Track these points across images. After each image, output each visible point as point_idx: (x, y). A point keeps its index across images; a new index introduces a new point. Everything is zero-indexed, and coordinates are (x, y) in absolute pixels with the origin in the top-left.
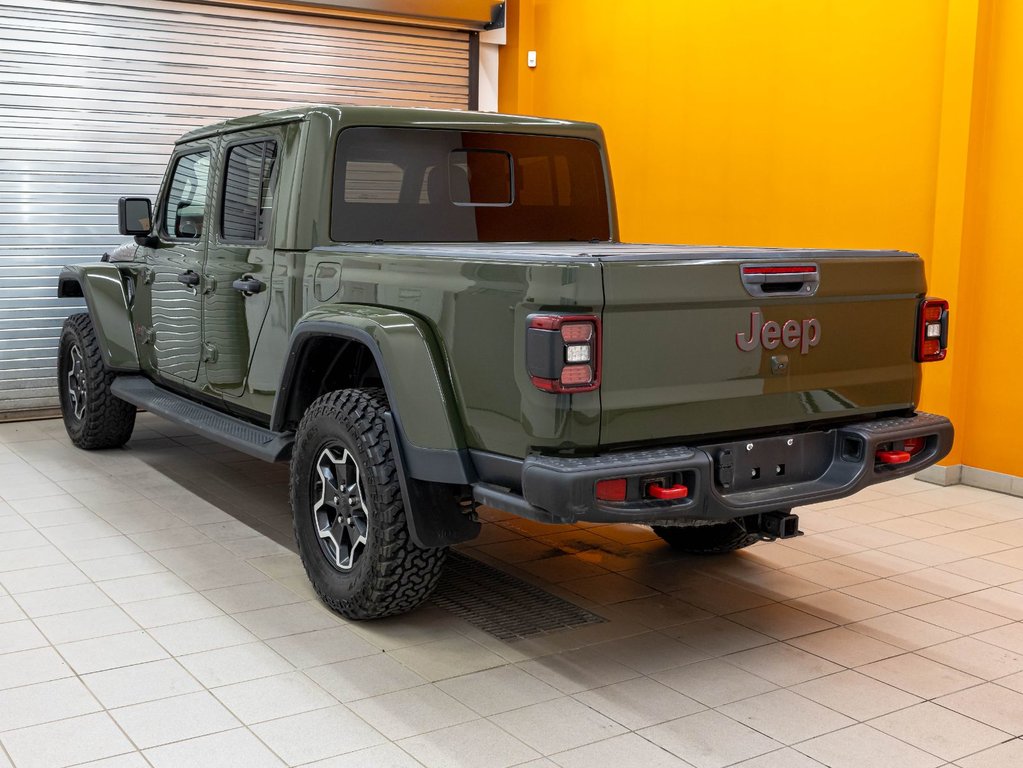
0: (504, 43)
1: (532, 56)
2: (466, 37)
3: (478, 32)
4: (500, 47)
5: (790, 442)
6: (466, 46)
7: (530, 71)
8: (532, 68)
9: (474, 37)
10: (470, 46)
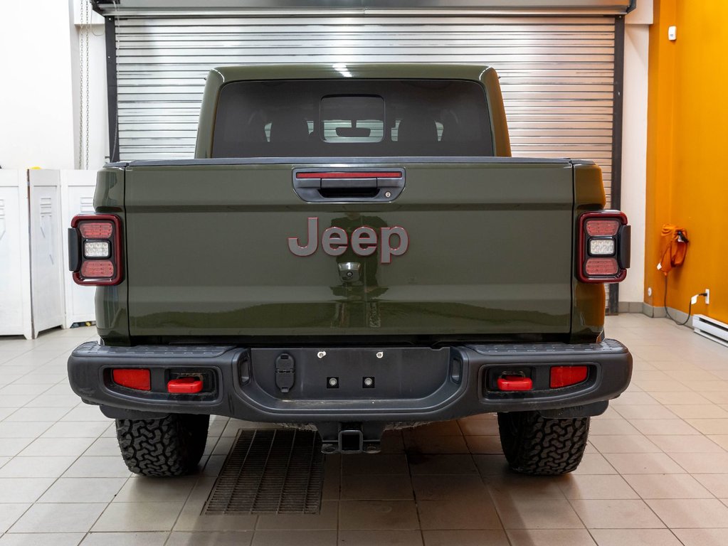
0: (652, 23)
1: (672, 31)
2: (612, 21)
3: (623, 16)
4: (650, 26)
5: (380, 355)
6: (612, 28)
7: (672, 44)
8: (674, 41)
9: (619, 22)
10: (616, 28)
